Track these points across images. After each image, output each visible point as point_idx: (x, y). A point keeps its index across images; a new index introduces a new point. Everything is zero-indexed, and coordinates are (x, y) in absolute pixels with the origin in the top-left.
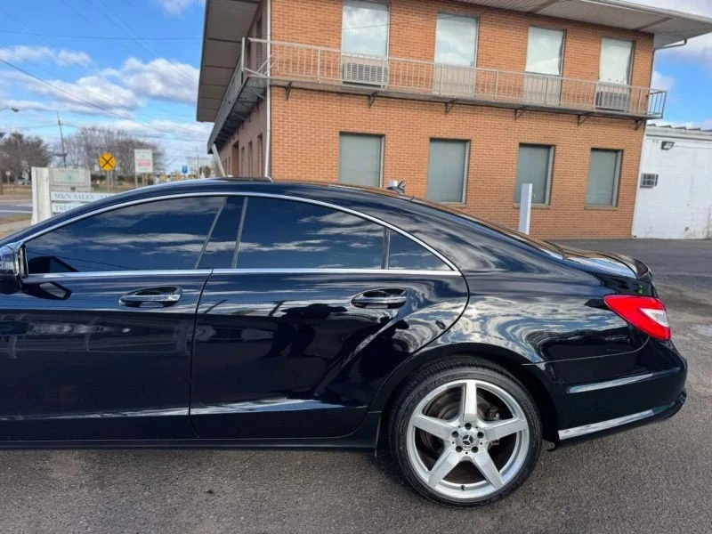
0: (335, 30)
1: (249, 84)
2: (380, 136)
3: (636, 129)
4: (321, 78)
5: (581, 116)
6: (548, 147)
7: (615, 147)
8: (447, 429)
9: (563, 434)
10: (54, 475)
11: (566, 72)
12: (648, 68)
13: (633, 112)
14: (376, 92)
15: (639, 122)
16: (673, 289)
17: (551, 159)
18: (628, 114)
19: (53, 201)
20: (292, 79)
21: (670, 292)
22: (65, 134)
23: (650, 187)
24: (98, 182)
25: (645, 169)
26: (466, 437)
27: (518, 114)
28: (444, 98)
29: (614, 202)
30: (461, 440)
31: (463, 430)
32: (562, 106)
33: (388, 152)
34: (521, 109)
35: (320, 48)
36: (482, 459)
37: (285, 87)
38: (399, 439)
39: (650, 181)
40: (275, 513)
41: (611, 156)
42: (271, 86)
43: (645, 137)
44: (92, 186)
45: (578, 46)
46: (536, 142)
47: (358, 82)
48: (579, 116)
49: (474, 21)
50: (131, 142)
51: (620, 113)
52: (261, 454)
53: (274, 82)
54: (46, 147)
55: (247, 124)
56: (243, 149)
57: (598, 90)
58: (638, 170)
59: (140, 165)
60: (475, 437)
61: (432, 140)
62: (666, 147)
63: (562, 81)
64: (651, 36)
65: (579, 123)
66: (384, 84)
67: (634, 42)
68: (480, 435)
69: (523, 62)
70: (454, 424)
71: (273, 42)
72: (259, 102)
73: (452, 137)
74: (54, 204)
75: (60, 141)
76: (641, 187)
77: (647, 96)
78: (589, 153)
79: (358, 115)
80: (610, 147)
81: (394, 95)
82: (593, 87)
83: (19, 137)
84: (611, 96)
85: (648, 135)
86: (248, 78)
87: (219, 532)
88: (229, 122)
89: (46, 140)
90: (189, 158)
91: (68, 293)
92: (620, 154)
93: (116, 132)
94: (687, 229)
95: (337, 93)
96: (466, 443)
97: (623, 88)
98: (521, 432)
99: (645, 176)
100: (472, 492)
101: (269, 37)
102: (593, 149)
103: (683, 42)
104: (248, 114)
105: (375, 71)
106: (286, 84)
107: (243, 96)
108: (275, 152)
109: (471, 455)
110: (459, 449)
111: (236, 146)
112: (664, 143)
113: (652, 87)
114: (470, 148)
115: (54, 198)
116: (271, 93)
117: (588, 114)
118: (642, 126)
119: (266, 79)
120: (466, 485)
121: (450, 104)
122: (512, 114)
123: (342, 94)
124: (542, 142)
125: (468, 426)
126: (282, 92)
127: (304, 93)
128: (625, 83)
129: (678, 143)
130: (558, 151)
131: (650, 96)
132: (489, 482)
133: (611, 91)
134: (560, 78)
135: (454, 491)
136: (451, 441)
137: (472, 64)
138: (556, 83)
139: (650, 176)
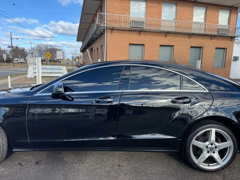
0: (128, 9)
1: (99, 28)
2: (143, 45)
3: (231, 41)
4: (123, 26)
5: (212, 37)
6: (200, 48)
7: (224, 47)
8: (204, 145)
10: (65, 159)
11: (207, 22)
12: (236, 19)
13: (230, 35)
14: (142, 30)
15: (233, 38)
17: (201, 52)
18: (229, 36)
19: (34, 69)
20: (114, 26)
22: (33, 47)
23: (236, 61)
24: (43, 62)
25: (234, 55)
26: (211, 148)
27: (190, 36)
28: (165, 31)
29: (224, 66)
30: (209, 149)
31: (210, 146)
32: (205, 33)
33: (145, 50)
34: (191, 35)
35: (123, 16)
36: (216, 156)
37: (111, 29)
38: (188, 149)
39: (236, 59)
40: (144, 173)
41: (222, 50)
42: (106, 29)
43: (234, 43)
44: (42, 63)
45: (211, 12)
46: (196, 46)
47: (138, 27)
48: (211, 37)
49: (175, 4)
50: (54, 49)
51: (226, 35)
52: (132, 153)
53: (108, 27)
54: (26, 51)
55: (96, 42)
56: (94, 50)
57: (218, 28)
58: (232, 55)
59: (58, 56)
60: (214, 148)
61: (161, 46)
64: (237, 8)
65: (211, 39)
66: (145, 27)
67: (231, 11)
68: (216, 147)
69: (192, 18)
70: (207, 143)
71: (107, 14)
72: (102, 34)
74: (34, 70)
75: (31, 49)
76: (233, 61)
77: (235, 29)
78: (215, 49)
79: (135, 38)
80: (222, 47)
81: (147, 31)
82: (216, 26)
83: (17, 48)
84: (223, 30)
85: (235, 43)
86: (99, 26)
87: (127, 179)
88: (90, 41)
89: (26, 49)
90: (73, 54)
91: (73, 99)
92: (225, 49)
93: (49, 46)
95: (129, 30)
96: (211, 150)
97: (227, 26)
98: (230, 147)
99: (234, 57)
100: (213, 167)
101: (106, 12)
102: (216, 48)
104: (97, 39)
105: (142, 23)
106: (112, 28)
107: (96, 32)
108: (108, 51)
109: (212, 154)
110: (208, 152)
111: (92, 49)
113: (237, 26)
114: (174, 48)
116: (106, 31)
117: (215, 36)
118: (233, 40)
119: (105, 26)
120: (210, 165)
121: (167, 33)
122: (188, 37)
123: (130, 31)
124: (199, 46)
125: (212, 144)
126: (110, 31)
127: (117, 31)
128: (227, 25)
130: (204, 49)
131: (237, 29)
132: (218, 164)
133: (223, 27)
134: (205, 24)
135: (205, 167)
136: (206, 149)
137: (174, 20)
138: (203, 25)
139: (236, 57)
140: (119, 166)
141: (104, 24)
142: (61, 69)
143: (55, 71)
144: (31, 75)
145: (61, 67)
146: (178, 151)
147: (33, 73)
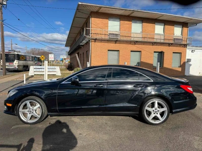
0: (107, 25)
2: (118, 51)
3: (185, 47)
5: (170, 45)
6: (161, 52)
7: (179, 52)
9: (174, 111)
11: (165, 33)
12: (187, 32)
14: (117, 40)
15: (185, 45)
16: (196, 88)
18: (182, 43)
20: (96, 38)
21: (195, 88)
23: (189, 62)
25: (187, 57)
28: (134, 41)
29: (180, 66)
30: (155, 112)
32: (165, 42)
34: (154, 43)
35: (103, 30)
36: (159, 116)
37: (94, 39)
41: (178, 54)
42: (91, 39)
43: (187, 49)
45: (168, 27)
46: (158, 51)
49: (141, 21)
51: (180, 43)
56: (81, 54)
58: (185, 58)
59: (50, 58)
60: (157, 111)
61: (131, 51)
62: (193, 52)
63: (164, 36)
64: (187, 24)
66: (119, 38)
67: (183, 25)
68: (158, 111)
69: (154, 31)
70: (153, 109)
71: (92, 29)
73: (136, 50)
74: (34, 69)
75: (26, 52)
76: (187, 62)
77: (187, 39)
79: (112, 46)
82: (173, 37)
86: (86, 37)
92: (180, 54)
94: (200, 73)
95: (107, 40)
98: (166, 111)
99: (188, 59)
100: (157, 122)
101: (90, 28)
102: (173, 53)
103: (196, 25)
105: (117, 35)
109: (156, 115)
110: (154, 114)
111: (78, 53)
112: (192, 51)
114: (141, 53)
115: (34, 68)
116: (91, 41)
117: (172, 44)
120: (155, 121)
121: (136, 42)
122: (152, 44)
125: (156, 109)
126: (94, 41)
128: (181, 36)
129: (196, 50)
130: (164, 53)
131: (188, 39)
132: (160, 120)
133: (178, 38)
134: (164, 35)
135: (153, 122)
136: (153, 112)
137: (141, 32)
138: (163, 36)
139: (189, 59)
140: (106, 123)
141: (89, 36)
142: (56, 69)
143: (50, 70)
144: (31, 74)
145: (56, 67)
146: (138, 113)
147: (33, 72)
